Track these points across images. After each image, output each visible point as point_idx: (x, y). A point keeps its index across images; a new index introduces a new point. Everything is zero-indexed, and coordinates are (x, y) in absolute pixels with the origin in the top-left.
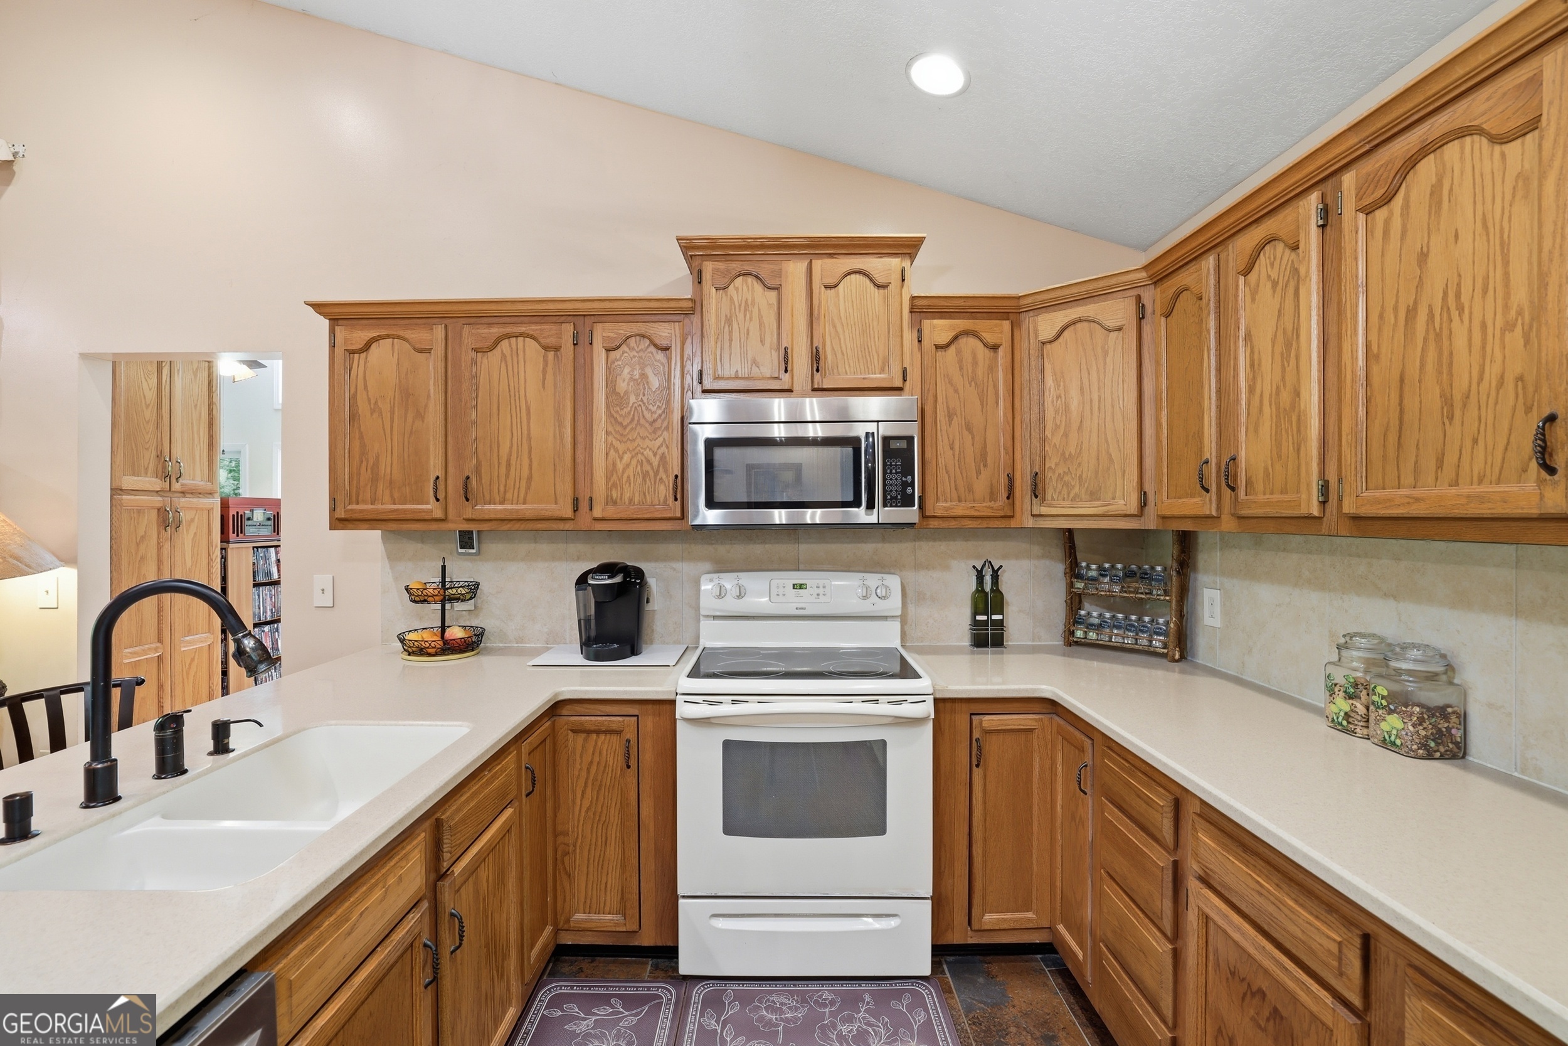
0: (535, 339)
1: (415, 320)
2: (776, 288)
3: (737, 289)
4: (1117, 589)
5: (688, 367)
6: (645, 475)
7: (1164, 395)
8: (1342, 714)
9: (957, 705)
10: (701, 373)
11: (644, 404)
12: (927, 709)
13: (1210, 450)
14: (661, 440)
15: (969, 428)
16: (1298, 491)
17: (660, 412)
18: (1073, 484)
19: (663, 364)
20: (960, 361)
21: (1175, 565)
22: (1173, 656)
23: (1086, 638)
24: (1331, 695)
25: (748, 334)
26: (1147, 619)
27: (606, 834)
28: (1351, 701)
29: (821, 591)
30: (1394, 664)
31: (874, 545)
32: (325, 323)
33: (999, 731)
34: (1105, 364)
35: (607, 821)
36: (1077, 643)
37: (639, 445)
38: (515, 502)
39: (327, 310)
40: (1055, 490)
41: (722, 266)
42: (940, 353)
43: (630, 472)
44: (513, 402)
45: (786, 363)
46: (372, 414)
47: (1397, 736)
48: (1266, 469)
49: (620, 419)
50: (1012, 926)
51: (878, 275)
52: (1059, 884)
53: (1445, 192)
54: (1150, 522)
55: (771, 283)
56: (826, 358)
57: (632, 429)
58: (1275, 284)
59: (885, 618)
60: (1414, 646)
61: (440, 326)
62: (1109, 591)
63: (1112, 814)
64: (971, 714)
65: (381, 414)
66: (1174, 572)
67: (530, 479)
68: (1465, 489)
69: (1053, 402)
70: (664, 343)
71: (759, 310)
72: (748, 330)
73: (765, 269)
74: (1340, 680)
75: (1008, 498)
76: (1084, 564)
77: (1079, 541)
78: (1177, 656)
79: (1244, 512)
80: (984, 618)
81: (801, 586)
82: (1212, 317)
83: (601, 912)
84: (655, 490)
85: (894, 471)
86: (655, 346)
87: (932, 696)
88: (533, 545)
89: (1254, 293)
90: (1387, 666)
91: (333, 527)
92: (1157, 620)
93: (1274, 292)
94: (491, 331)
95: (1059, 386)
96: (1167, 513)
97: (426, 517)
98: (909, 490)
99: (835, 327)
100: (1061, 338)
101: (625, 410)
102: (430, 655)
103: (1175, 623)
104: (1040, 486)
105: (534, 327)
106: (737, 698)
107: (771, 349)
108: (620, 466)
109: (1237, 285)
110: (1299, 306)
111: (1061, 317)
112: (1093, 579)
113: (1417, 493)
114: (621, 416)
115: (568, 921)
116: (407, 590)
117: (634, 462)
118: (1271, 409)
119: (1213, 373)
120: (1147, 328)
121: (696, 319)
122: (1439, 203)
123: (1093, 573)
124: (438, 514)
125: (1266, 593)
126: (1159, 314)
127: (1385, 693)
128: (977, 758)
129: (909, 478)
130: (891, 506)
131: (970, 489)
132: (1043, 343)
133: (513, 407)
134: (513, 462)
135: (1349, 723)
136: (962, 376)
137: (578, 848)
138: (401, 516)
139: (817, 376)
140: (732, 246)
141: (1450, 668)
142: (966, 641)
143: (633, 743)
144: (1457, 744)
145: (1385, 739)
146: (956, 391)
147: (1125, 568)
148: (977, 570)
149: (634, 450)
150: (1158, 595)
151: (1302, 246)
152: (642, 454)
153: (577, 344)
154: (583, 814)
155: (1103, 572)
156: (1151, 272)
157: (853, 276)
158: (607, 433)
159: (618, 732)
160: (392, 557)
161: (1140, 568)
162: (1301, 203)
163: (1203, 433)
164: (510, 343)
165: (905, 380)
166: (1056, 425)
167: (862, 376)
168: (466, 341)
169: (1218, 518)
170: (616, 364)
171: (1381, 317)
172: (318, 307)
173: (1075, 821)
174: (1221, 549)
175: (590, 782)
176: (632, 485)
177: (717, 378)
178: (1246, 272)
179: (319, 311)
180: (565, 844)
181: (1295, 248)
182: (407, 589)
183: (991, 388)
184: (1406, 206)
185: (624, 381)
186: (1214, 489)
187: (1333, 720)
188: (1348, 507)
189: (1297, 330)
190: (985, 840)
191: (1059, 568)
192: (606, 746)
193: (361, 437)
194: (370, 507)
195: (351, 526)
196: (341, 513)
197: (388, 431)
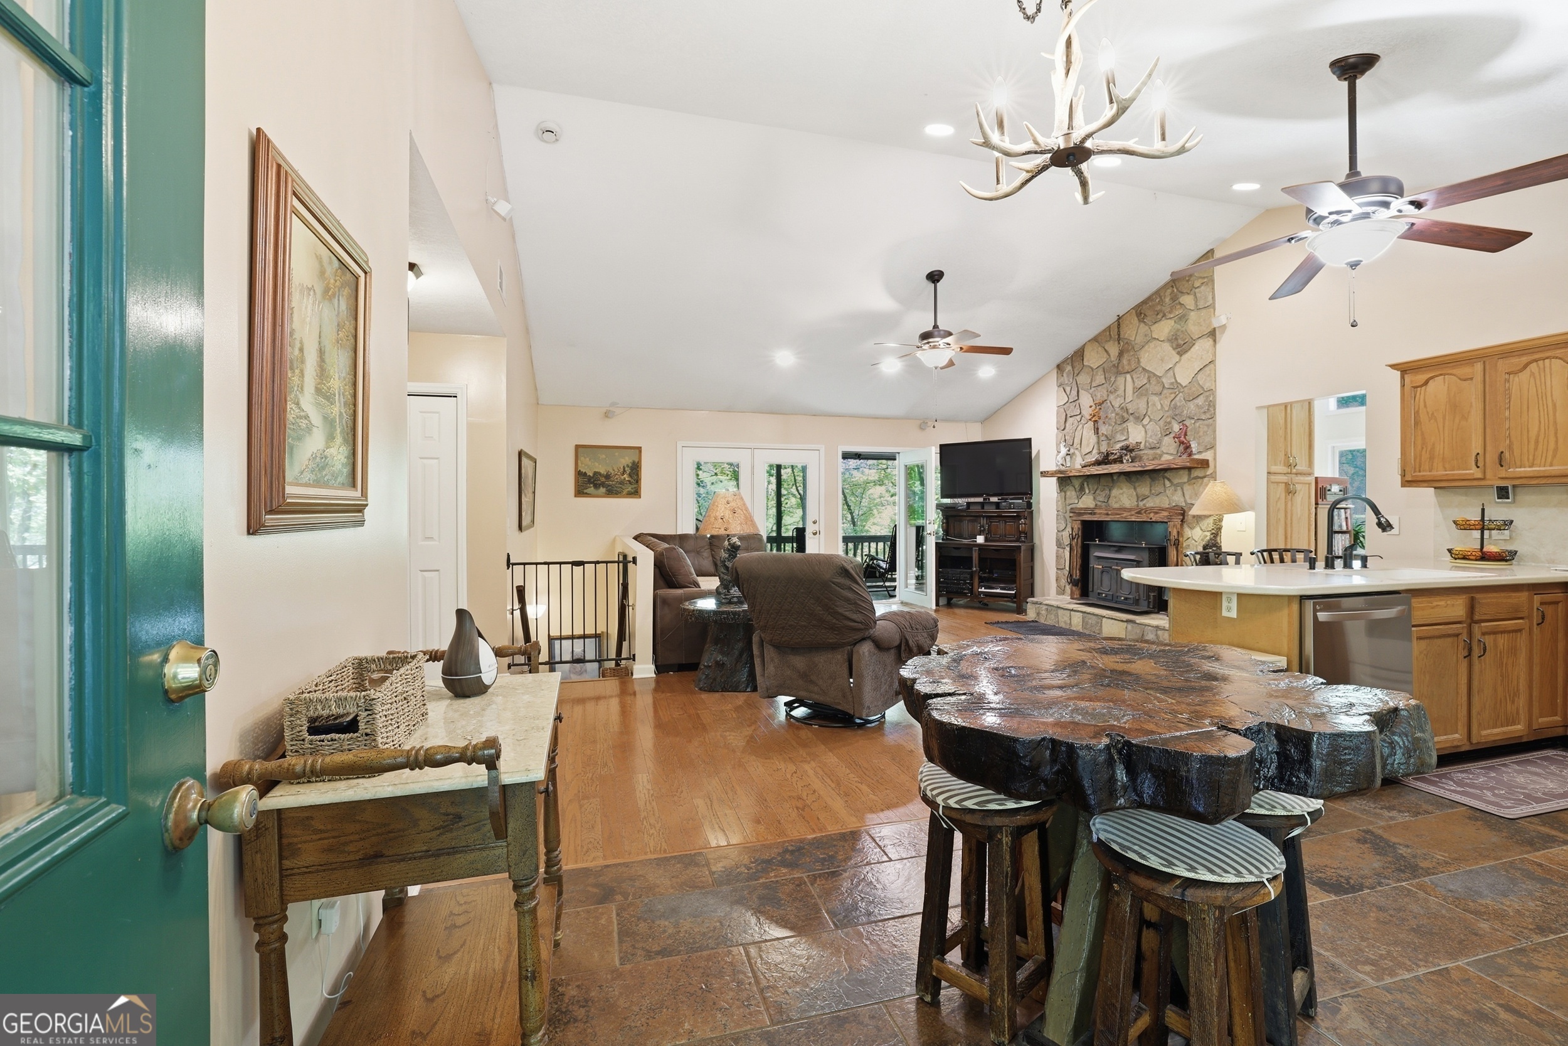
1: (1461, 362)
32: (1398, 374)
38: (1540, 466)
39: (1399, 367)
44: (1541, 401)
46: (1430, 421)
61: (1479, 363)
65: (1436, 420)
67: (1556, 449)
91: (1403, 485)
94: (1522, 359)
97: (1470, 478)
102: (1471, 560)
105: (1559, 351)
124: (1479, 475)
133: (1541, 403)
134: (1541, 440)
138: (1450, 479)
160: (1441, 506)
164: (1537, 365)
168: (1501, 369)
172: (1393, 366)
179: (1394, 368)
182: (1455, 522)
193: (1423, 434)
194: (1429, 473)
195: (1415, 485)
196: (1408, 478)
197: (1441, 429)
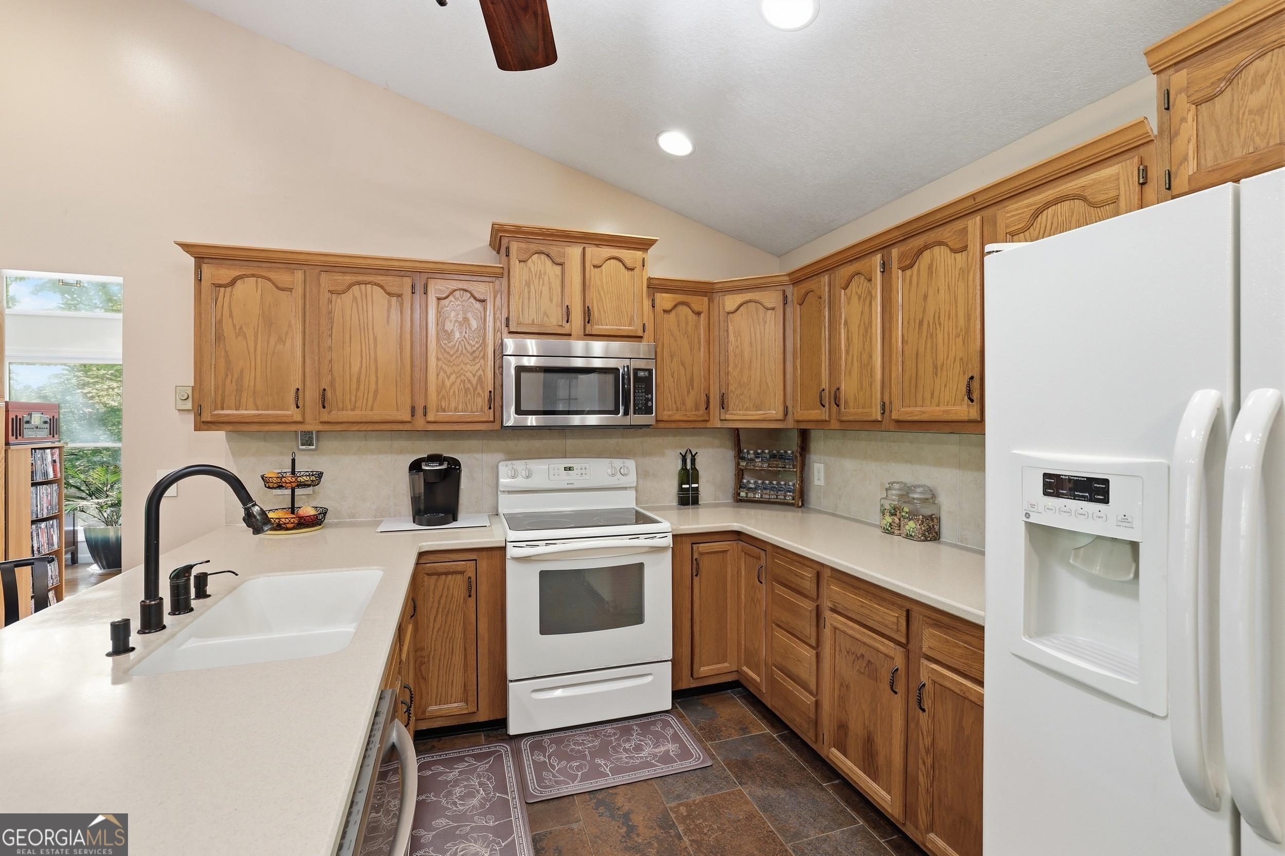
0: (381, 287)
1: (276, 264)
2: (561, 264)
3: (534, 263)
4: (765, 465)
5: (498, 314)
6: (467, 390)
7: (799, 350)
8: (888, 524)
9: (684, 539)
10: (508, 319)
11: (466, 339)
12: (668, 541)
13: (825, 384)
14: (478, 366)
15: (683, 364)
16: (871, 407)
17: (477, 345)
18: (745, 401)
19: (481, 313)
20: (678, 321)
21: (799, 450)
22: (798, 504)
23: (747, 497)
24: (883, 515)
25: (541, 294)
26: (782, 483)
27: (453, 645)
28: (893, 517)
29: (583, 471)
30: (912, 495)
31: (616, 440)
32: (191, 260)
33: (708, 553)
34: (765, 329)
35: (453, 636)
36: (741, 501)
37: (462, 369)
38: (364, 409)
39: (194, 249)
40: (735, 405)
41: (523, 245)
42: (665, 316)
43: (456, 387)
44: (363, 333)
45: (568, 317)
46: (236, 337)
47: (913, 532)
48: (855, 395)
49: (448, 350)
50: (717, 673)
51: (628, 262)
52: (743, 643)
53: (934, 269)
54: (790, 424)
55: (558, 260)
56: (594, 314)
57: (457, 357)
58: (860, 297)
59: (625, 488)
60: (919, 486)
61: (300, 271)
62: (761, 467)
63: (780, 590)
64: (692, 544)
65: (245, 337)
66: (799, 454)
67: (376, 391)
68: (942, 408)
69: (733, 350)
70: (482, 298)
71: (549, 278)
72: (541, 291)
73: (554, 250)
74: (888, 507)
75: (706, 409)
76: (745, 451)
77: (742, 437)
78: (800, 504)
79: (844, 418)
80: (687, 486)
81: (570, 469)
82: (827, 309)
83: (449, 702)
84: (474, 402)
85: (640, 391)
86: (475, 298)
87: (671, 533)
88: (364, 442)
89: (849, 300)
90: (908, 497)
91: (197, 428)
92: (788, 483)
93: (859, 301)
94: (345, 278)
95: (737, 340)
96: (801, 418)
97: (287, 420)
98: (650, 404)
99: (599, 293)
100: (739, 310)
101: (452, 343)
102: (287, 529)
103: (799, 484)
104: (725, 401)
105: (380, 278)
106: (549, 541)
107: (557, 306)
108: (448, 383)
109: (841, 294)
110: (871, 311)
111: (738, 299)
112: (752, 460)
113: (924, 409)
114: (449, 347)
115: (424, 712)
116: (262, 478)
117: (459, 381)
118: (858, 363)
119: (827, 341)
120: (789, 310)
121: (504, 281)
122: (932, 273)
123: (751, 456)
124: (298, 418)
125: (849, 464)
126: (796, 303)
127: (908, 511)
128: (696, 571)
129: (650, 396)
130: (638, 414)
131: (684, 403)
132: (728, 313)
133: (363, 337)
134: (363, 378)
135: (891, 528)
136: (679, 331)
137: (431, 659)
138: (264, 420)
139: (588, 326)
140: (531, 232)
141: (934, 496)
142: (675, 503)
143: (473, 579)
144: (936, 533)
145: (908, 534)
146: (675, 340)
147: (769, 452)
148: (682, 455)
149: (458, 372)
150: (789, 468)
151: (873, 279)
152: (465, 375)
153: (414, 293)
154: (435, 633)
155: (757, 455)
156: (791, 278)
157: (612, 260)
158: (438, 359)
159: (462, 573)
160: (235, 454)
161: (778, 452)
162: (873, 258)
163: (821, 374)
164: (360, 289)
165: (644, 332)
166: (735, 364)
167: (618, 327)
168: (323, 285)
169: (829, 421)
170: (445, 309)
171: (909, 323)
172: (186, 247)
173: (754, 602)
174: (824, 440)
175: (440, 610)
176: (457, 397)
177: (519, 324)
178: (845, 288)
179: (187, 250)
180: (421, 657)
181: (870, 280)
183: (696, 339)
184: (919, 271)
185: (451, 322)
186: (827, 405)
187: (884, 528)
188: (894, 416)
189: (870, 323)
190: (701, 622)
191: (730, 454)
192: (453, 583)
193: (227, 355)
194: (235, 412)
195: (214, 427)
196: (206, 417)
197: (252, 350)
